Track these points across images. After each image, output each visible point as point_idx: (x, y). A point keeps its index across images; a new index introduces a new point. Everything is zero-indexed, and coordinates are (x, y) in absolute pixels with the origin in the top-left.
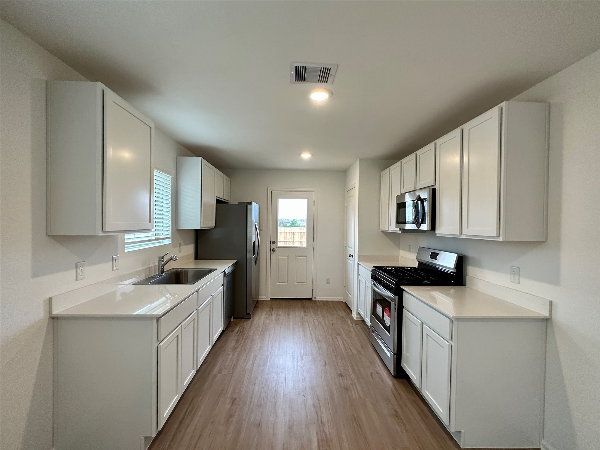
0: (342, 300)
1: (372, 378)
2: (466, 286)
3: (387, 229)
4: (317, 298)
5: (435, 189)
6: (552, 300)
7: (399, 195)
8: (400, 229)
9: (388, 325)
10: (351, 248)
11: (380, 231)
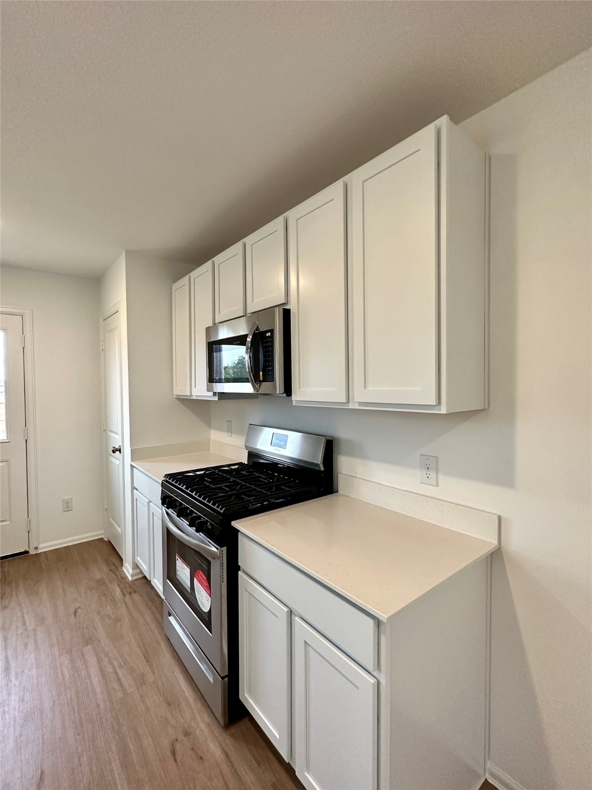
0: (103, 536)
1: (175, 760)
2: (338, 492)
3: (189, 394)
4: (41, 546)
5: (289, 311)
6: (501, 515)
7: (211, 325)
8: (215, 394)
9: (206, 610)
10: (117, 434)
11: (175, 397)
